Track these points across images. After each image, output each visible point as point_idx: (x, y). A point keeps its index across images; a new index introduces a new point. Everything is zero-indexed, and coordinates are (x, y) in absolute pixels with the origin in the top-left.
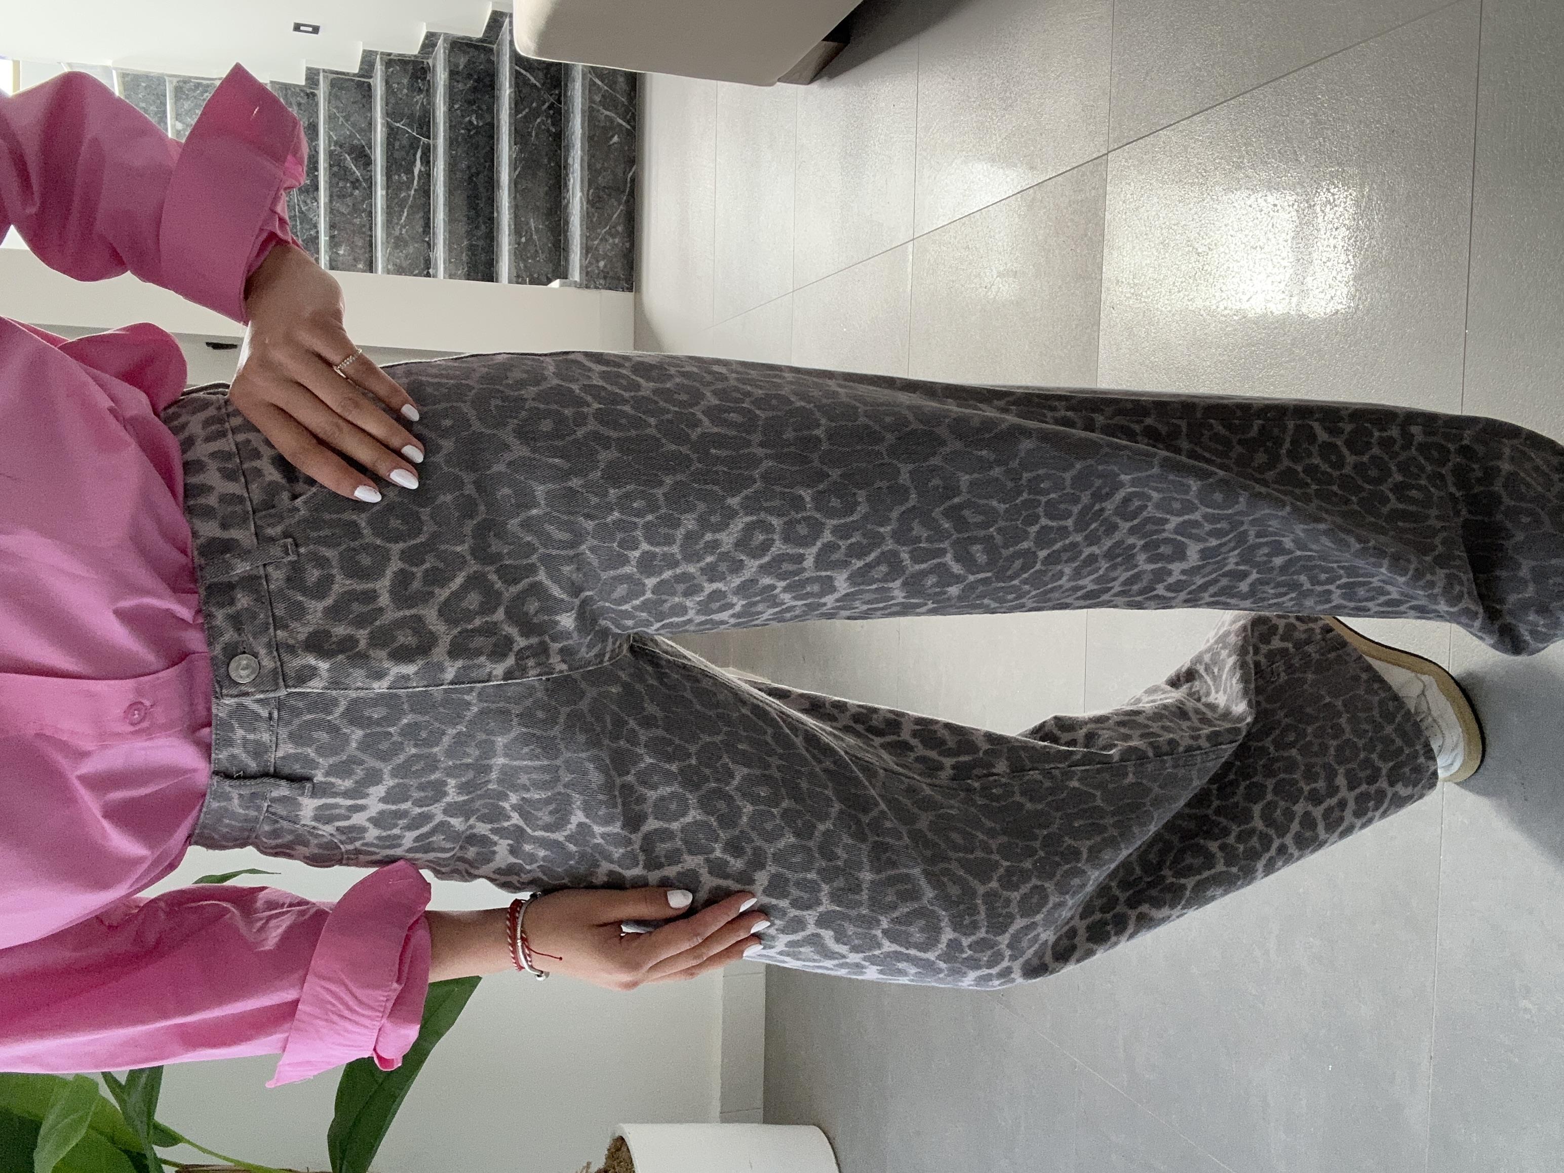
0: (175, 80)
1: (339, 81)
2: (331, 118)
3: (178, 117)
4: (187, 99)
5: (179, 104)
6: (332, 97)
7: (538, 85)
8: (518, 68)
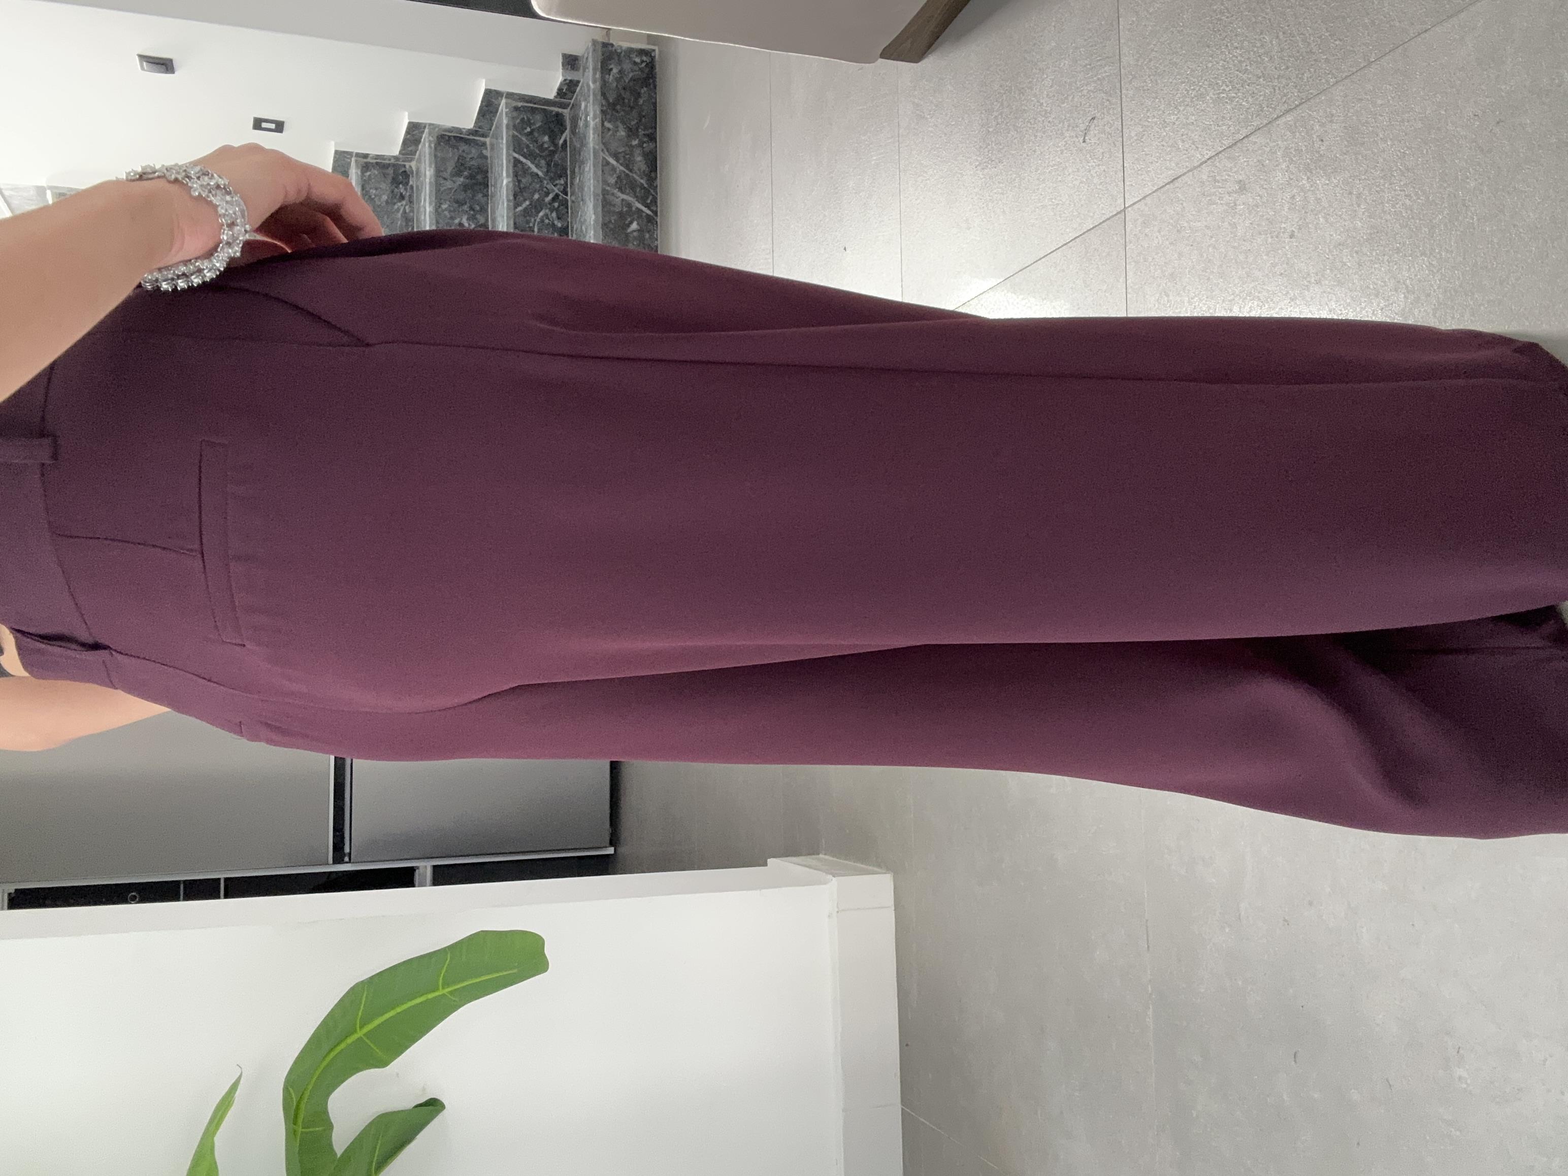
7: (540, 174)
8: (516, 155)
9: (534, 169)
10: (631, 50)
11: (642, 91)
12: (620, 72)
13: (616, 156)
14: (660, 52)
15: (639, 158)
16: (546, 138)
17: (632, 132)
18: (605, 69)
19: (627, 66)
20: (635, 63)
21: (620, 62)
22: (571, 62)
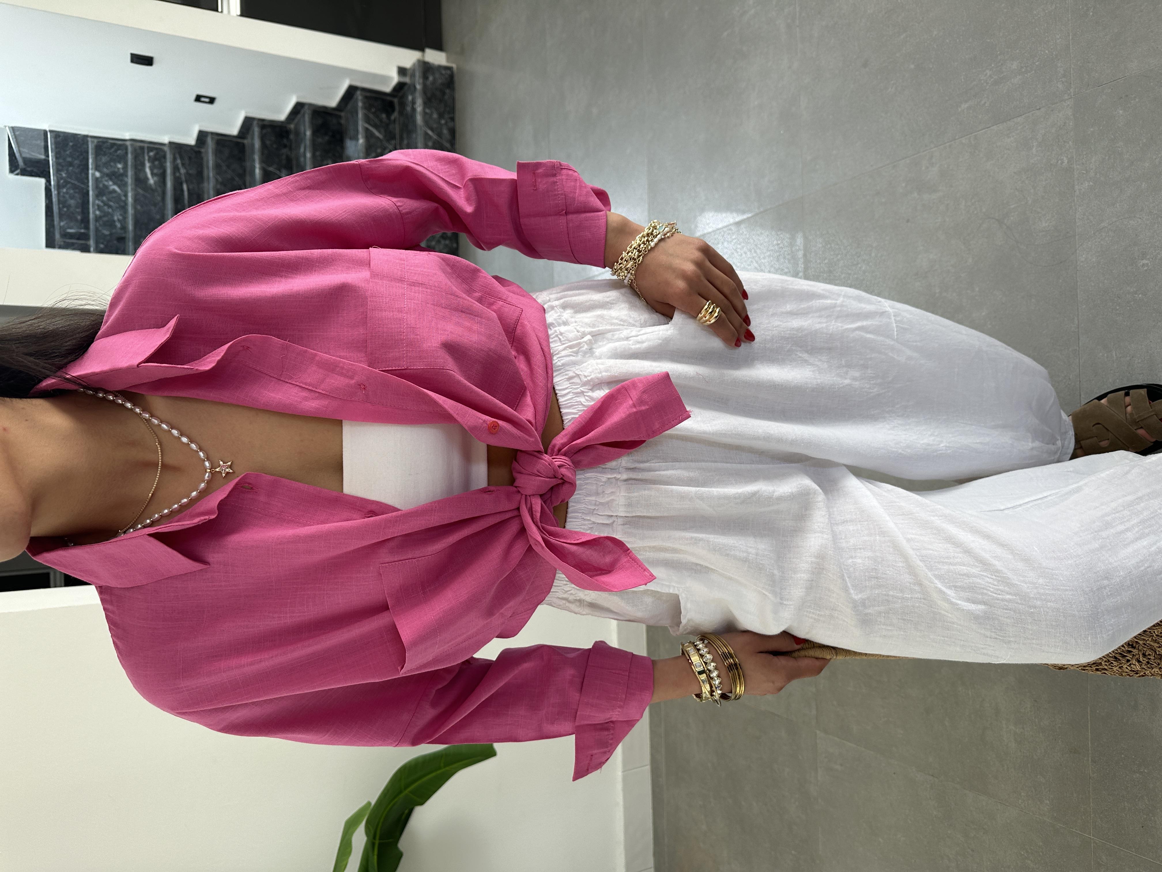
0: (96, 141)
1: (222, 140)
2: (217, 166)
3: (97, 168)
4: (105, 155)
5: (99, 158)
6: (218, 152)
7: (381, 136)
8: (367, 126)
9: (377, 134)
10: (440, 67)
11: (447, 91)
12: (435, 79)
13: (432, 129)
14: (458, 68)
15: (445, 131)
16: (384, 116)
17: (441, 116)
18: (425, 77)
19: (437, 75)
20: (441, 74)
21: (433, 74)
22: (402, 71)
